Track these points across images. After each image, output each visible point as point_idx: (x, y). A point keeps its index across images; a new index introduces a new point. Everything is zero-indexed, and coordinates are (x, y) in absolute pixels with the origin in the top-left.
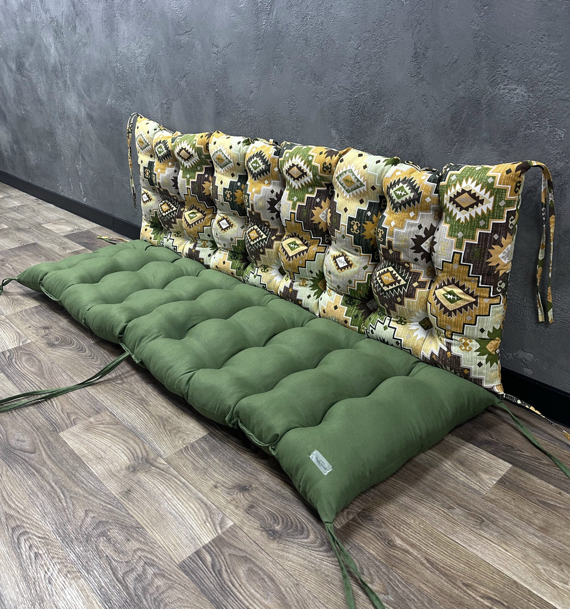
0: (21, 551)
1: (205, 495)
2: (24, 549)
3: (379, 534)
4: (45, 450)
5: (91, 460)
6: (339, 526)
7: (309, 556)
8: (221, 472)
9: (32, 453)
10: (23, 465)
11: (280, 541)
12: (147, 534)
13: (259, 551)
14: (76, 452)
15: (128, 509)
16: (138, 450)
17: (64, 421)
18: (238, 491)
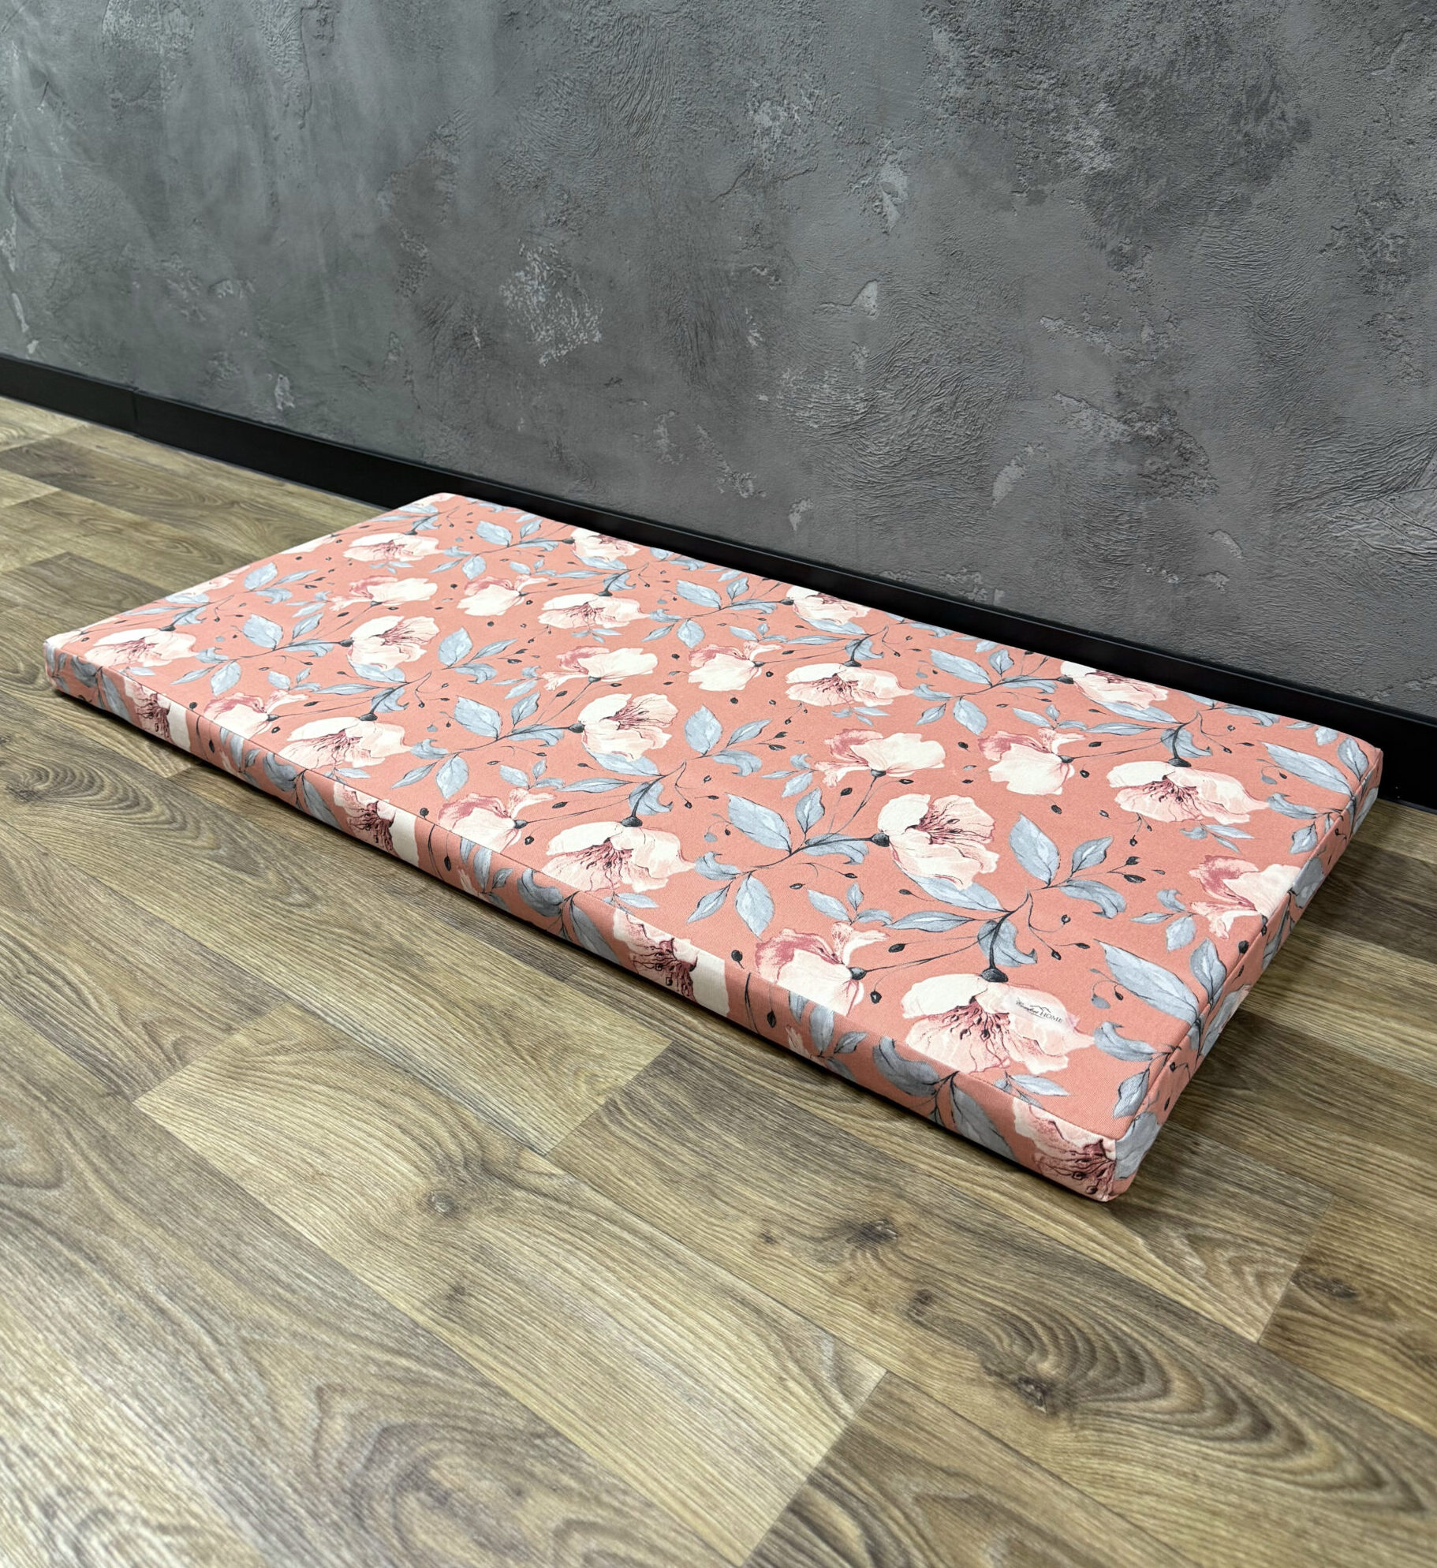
1: (741, 1273)
3: (1399, 1345)
4: (96, 1170)
5: (280, 1190)
6: (1252, 1331)
7: (1204, 1464)
8: (766, 1182)
9: (48, 1186)
10: (25, 1239)
11: (1077, 1416)
12: (579, 1459)
13: (1018, 1468)
14: (219, 1165)
15: (476, 1365)
16: (442, 1133)
17: (142, 1057)
18: (851, 1246)
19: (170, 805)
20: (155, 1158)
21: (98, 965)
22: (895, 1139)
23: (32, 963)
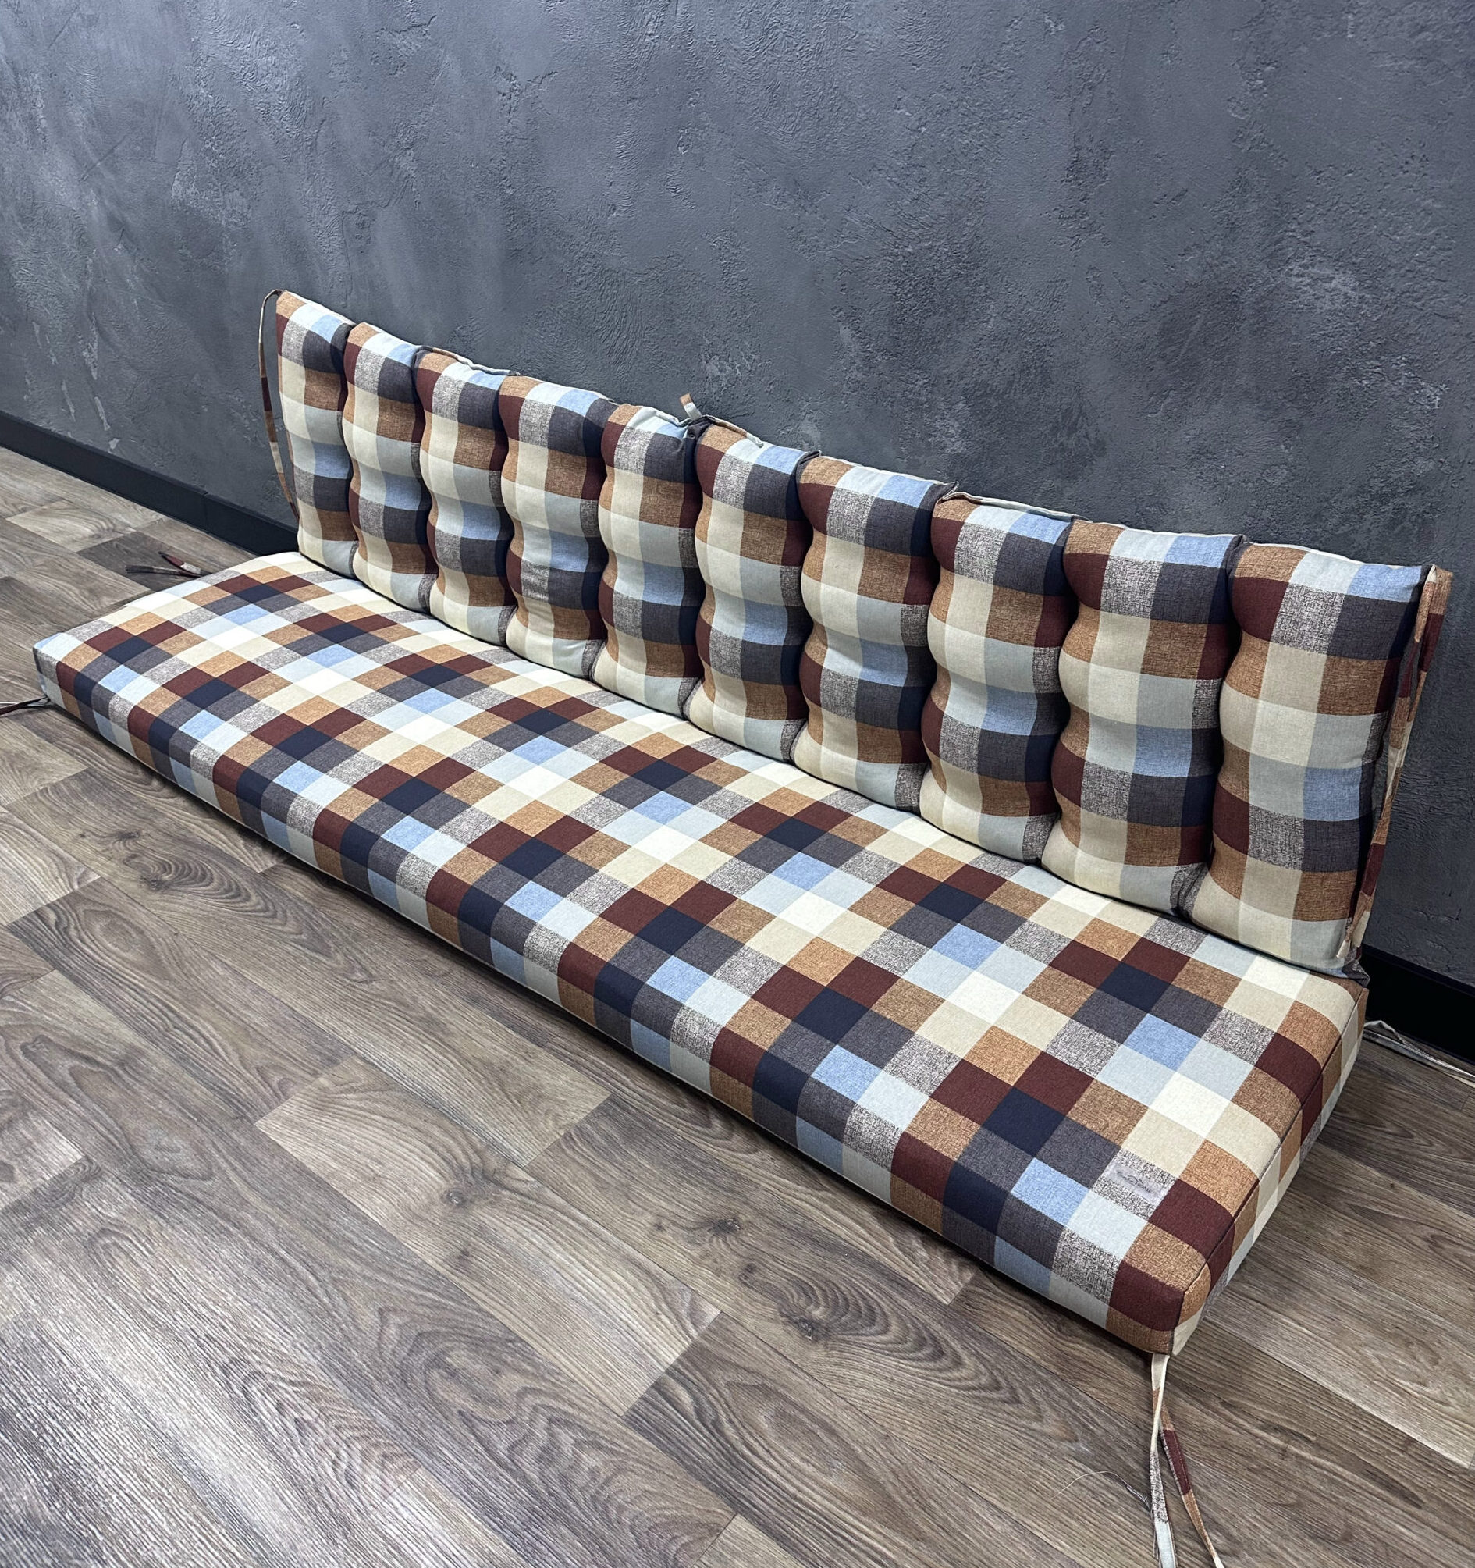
0: (260, 1419)
1: (639, 1248)
2: (265, 1412)
3: (1035, 1309)
4: (234, 1169)
5: (354, 1186)
6: (947, 1297)
7: (899, 1372)
8: (662, 1191)
9: (204, 1178)
10: (194, 1212)
11: (830, 1343)
12: (534, 1355)
13: (789, 1369)
14: (312, 1168)
15: (475, 1299)
16: (458, 1152)
17: (258, 1093)
18: (710, 1235)
19: (263, 897)
20: (272, 1162)
21: (222, 1024)
22: (749, 1166)
23: (176, 1020)
